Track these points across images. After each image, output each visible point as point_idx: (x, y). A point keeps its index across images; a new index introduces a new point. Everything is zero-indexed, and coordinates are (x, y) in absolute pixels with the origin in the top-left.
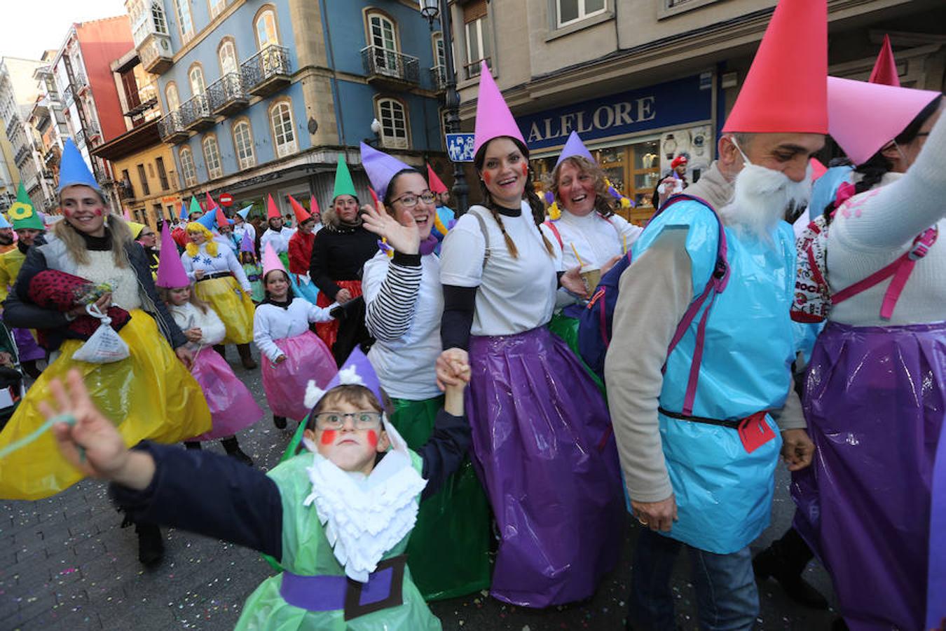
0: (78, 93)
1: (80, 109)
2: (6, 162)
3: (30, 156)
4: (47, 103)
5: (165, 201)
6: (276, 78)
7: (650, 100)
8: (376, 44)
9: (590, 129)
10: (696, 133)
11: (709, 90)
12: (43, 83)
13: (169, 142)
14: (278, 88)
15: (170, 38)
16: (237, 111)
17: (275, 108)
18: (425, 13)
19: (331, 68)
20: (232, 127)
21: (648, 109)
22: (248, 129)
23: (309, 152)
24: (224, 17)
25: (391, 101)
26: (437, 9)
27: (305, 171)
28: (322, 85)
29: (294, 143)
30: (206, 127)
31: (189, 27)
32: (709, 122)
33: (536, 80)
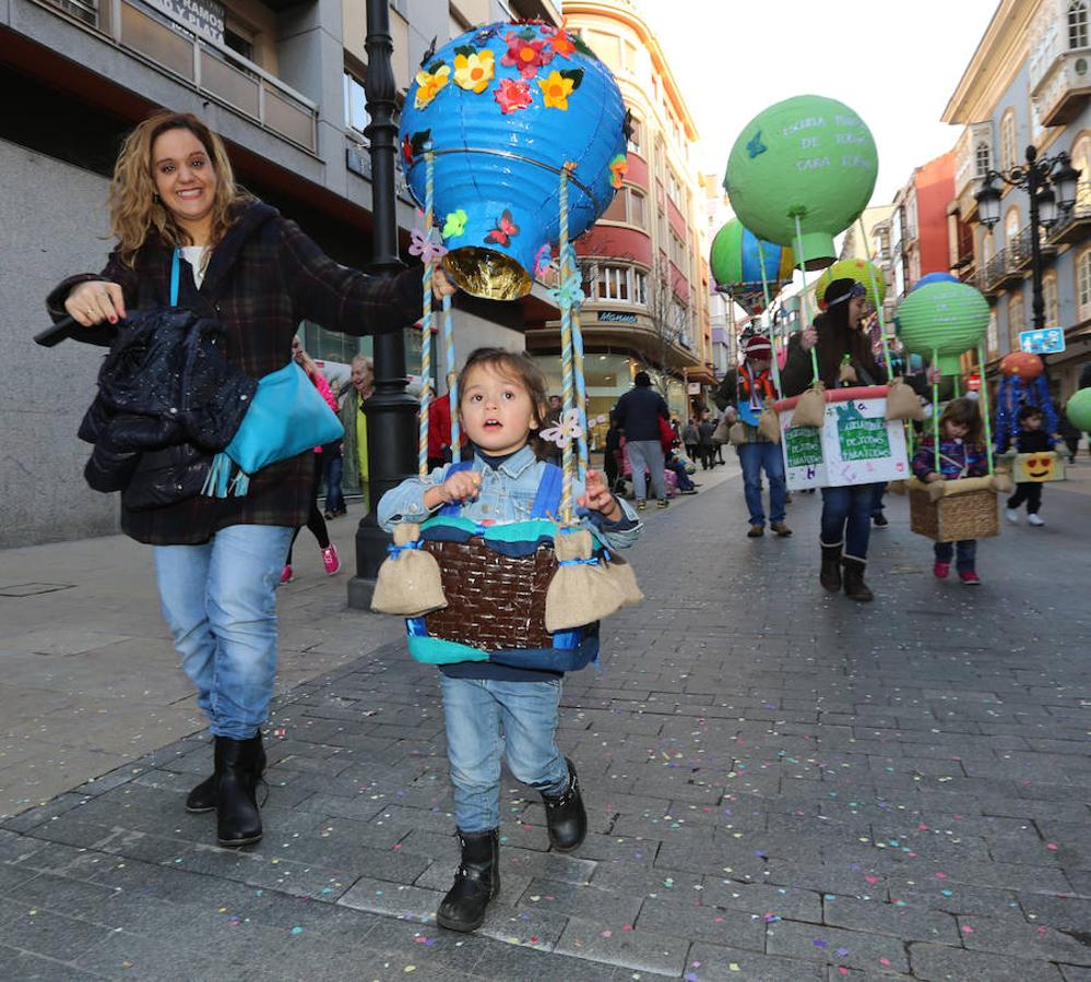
0: (907, 249)
1: (906, 267)
4: (878, 263)
12: (879, 238)
14: (1087, 232)
17: (1082, 257)
22: (1055, 286)
30: (1014, 285)
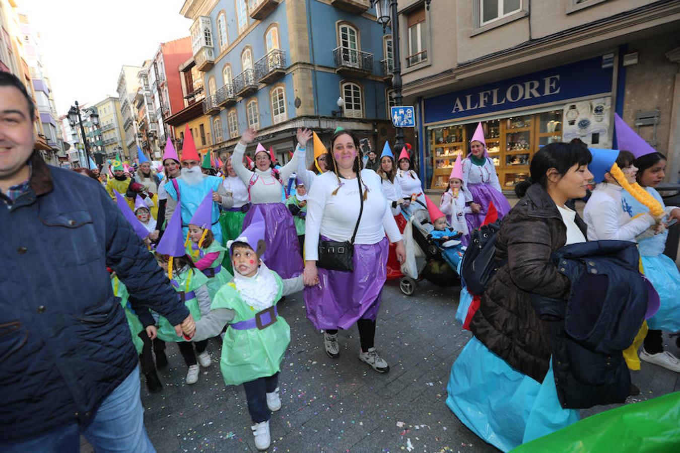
0: (160, 85)
1: (160, 95)
2: (119, 128)
3: (132, 124)
4: (143, 92)
5: (204, 152)
6: (276, 71)
7: (556, 78)
8: (344, 45)
9: (503, 102)
10: (596, 103)
11: (611, 68)
12: (142, 79)
13: (208, 114)
14: (277, 77)
15: (213, 49)
16: (250, 93)
17: (274, 91)
18: (380, 21)
19: (312, 63)
20: (246, 104)
21: (554, 85)
22: (256, 106)
23: (294, 120)
24: (246, 33)
25: (352, 84)
26: (389, 17)
27: (291, 133)
28: (305, 74)
29: (285, 114)
30: (230, 105)
31: (225, 41)
32: (610, 94)
33: (461, 66)
